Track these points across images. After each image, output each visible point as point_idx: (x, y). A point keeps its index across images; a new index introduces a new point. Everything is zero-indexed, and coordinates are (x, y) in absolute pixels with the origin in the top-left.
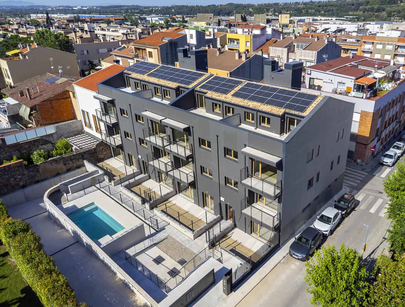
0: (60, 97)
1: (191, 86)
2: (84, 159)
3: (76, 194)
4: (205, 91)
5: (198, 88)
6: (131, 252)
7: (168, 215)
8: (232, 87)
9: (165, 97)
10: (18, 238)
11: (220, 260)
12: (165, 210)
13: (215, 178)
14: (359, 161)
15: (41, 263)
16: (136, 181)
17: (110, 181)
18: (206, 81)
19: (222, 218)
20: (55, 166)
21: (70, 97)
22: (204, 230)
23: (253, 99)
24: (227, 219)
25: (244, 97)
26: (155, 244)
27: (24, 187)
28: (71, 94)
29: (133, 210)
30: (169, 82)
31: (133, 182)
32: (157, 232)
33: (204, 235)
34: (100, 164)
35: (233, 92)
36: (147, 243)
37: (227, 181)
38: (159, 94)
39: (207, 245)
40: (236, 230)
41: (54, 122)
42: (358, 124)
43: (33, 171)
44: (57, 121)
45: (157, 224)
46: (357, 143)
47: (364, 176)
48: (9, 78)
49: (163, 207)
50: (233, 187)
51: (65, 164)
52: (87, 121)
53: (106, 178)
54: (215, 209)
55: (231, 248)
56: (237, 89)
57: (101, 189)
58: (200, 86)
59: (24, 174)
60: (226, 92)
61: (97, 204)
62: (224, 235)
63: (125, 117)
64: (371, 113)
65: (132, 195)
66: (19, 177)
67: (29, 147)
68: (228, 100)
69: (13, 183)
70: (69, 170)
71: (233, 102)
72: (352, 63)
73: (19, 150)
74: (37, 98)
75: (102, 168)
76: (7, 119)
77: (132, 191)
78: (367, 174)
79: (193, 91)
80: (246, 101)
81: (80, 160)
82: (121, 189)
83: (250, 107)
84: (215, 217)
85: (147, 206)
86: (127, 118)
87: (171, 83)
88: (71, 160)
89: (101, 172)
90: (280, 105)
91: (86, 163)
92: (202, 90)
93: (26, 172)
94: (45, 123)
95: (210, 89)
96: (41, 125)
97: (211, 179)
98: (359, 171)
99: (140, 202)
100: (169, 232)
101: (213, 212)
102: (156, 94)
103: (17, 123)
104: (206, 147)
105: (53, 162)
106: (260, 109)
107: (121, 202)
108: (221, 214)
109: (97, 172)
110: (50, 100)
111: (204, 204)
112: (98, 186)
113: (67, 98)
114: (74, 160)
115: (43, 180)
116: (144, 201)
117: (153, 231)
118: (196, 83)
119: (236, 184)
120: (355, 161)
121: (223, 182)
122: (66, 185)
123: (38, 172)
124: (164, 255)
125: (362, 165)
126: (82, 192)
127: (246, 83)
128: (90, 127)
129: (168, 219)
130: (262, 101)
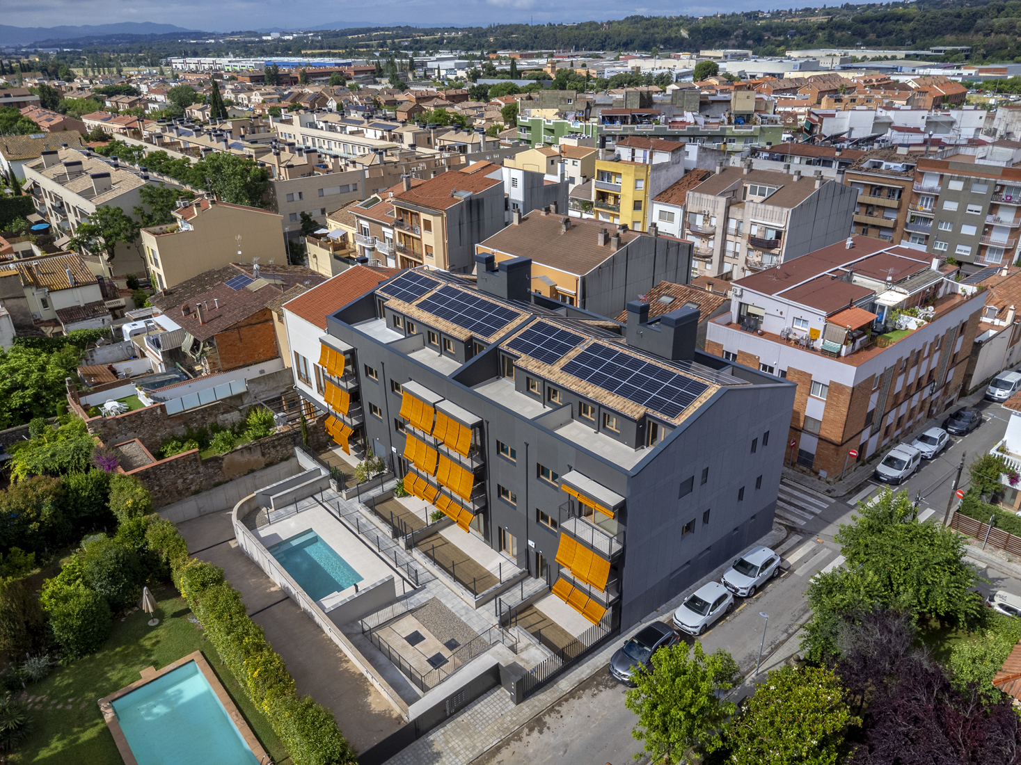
0: (254, 321)
1: (492, 340)
2: (296, 445)
3: (281, 511)
4: (515, 352)
5: (504, 346)
6: (371, 622)
7: (436, 562)
8: (564, 350)
9: (445, 349)
10: (210, 593)
11: (513, 649)
12: (431, 553)
13: (520, 505)
14: (823, 473)
15: (247, 634)
16: (385, 493)
17: (340, 489)
18: (521, 332)
19: (529, 574)
20: (247, 457)
21: (272, 320)
22: (493, 595)
23: (596, 380)
24: (537, 577)
25: (582, 374)
26: (411, 611)
27: (197, 492)
28: (275, 315)
29: (377, 547)
30: (455, 326)
31: (380, 496)
32: (416, 591)
33: (494, 601)
34: (323, 456)
35: (564, 361)
36: (399, 608)
37: (541, 516)
38: (436, 343)
39: (496, 621)
40: (553, 598)
41: (241, 364)
42: (824, 404)
43: (212, 467)
44: (248, 362)
45: (417, 576)
46: (820, 439)
47: (825, 506)
48: (157, 265)
49: (427, 547)
50: (549, 526)
51: (263, 455)
52: (303, 371)
53: (333, 485)
54: (518, 557)
55: (534, 630)
56: (573, 354)
57: (325, 504)
58: (508, 341)
59: (199, 473)
60: (551, 360)
61: (318, 531)
62: (527, 605)
63: (373, 380)
64: (848, 387)
65: (376, 520)
66: (191, 477)
67: (203, 418)
68: (552, 378)
69: (180, 487)
70: (269, 465)
71: (561, 382)
72: (839, 267)
73: (185, 423)
74: (215, 322)
75: (327, 466)
76: (160, 357)
77: (377, 513)
78: (833, 501)
79: (496, 350)
80: (584, 383)
81: (289, 447)
82: (356, 506)
83: (589, 396)
84: (518, 570)
85: (402, 542)
86: (377, 382)
87: (459, 328)
88: (274, 447)
89: (324, 473)
90: (638, 398)
91: (298, 451)
92: (512, 351)
93: (201, 469)
94: (227, 366)
95: (526, 349)
96: (219, 371)
97: (514, 508)
98: (819, 495)
99: (390, 534)
100: (434, 592)
101: (515, 561)
102: (430, 342)
103: (178, 364)
104: (509, 457)
105: (245, 452)
106: (605, 402)
107: (358, 531)
108: (528, 567)
109: (317, 472)
110: (237, 327)
111: (501, 546)
112: (318, 496)
113: (267, 321)
114: (279, 448)
115: (227, 482)
116: (397, 533)
117: (408, 589)
118: (501, 333)
119: (554, 524)
120: (817, 473)
121: (532, 517)
122: (267, 494)
123: (220, 468)
124: (423, 632)
125: (828, 482)
126: (291, 508)
127: (591, 343)
128: (307, 381)
129: (435, 570)
130: (610, 386)
